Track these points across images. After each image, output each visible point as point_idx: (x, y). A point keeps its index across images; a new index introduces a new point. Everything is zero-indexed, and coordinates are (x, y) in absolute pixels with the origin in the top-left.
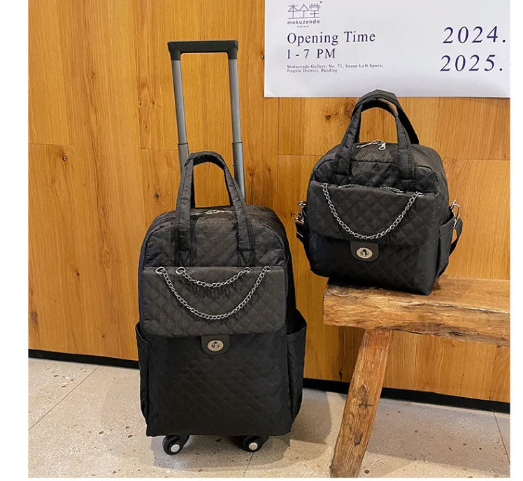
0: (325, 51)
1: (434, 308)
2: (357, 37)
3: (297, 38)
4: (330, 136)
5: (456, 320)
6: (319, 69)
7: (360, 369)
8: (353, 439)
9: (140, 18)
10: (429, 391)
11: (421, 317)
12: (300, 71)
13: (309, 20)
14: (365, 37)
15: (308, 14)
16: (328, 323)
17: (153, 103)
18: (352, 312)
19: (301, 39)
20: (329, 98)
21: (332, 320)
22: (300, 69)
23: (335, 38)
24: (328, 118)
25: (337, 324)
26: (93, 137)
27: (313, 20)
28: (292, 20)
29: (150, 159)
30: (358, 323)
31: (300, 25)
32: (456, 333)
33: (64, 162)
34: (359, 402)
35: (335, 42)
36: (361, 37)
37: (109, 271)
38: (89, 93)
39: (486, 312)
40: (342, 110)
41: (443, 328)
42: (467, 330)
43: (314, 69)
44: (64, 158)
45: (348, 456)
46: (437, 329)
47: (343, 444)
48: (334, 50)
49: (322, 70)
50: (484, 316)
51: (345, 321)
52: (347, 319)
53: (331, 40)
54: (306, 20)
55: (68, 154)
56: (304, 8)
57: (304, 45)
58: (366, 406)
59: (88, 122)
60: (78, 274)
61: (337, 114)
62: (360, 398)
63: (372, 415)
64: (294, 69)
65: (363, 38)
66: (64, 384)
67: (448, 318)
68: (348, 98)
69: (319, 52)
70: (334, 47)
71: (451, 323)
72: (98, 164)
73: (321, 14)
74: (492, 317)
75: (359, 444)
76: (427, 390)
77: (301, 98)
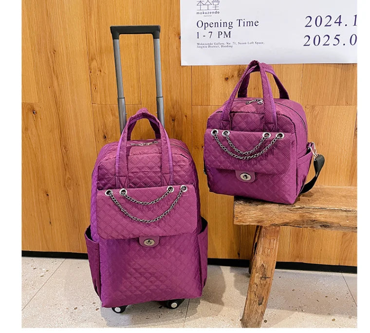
0: (223, 33)
1: (311, 210)
2: (246, 23)
3: (204, 24)
4: (228, 92)
5: (326, 217)
6: (220, 46)
7: (260, 253)
8: (257, 301)
9: (88, 11)
10: (299, 262)
11: (302, 216)
12: (206, 47)
13: (212, 11)
14: (251, 23)
15: (211, 7)
16: (238, 224)
17: (100, 71)
18: (254, 215)
19: (206, 25)
20: (227, 65)
21: (240, 221)
22: (206, 45)
23: (230, 24)
24: (227, 79)
25: (244, 224)
26: (55, 97)
27: (215, 11)
28: (200, 12)
29: (99, 111)
30: (258, 222)
31: (205, 15)
32: (325, 225)
33: (34, 115)
34: (261, 276)
35: (230, 27)
36: (249, 23)
37: (71, 192)
38: (51, 65)
39: (346, 211)
40: (236, 73)
41: (316, 223)
42: (333, 223)
43: (216, 45)
44: (34, 112)
45: (254, 313)
46: (312, 223)
47: (250, 305)
48: (230, 32)
49: (222, 46)
50: (344, 214)
51: (249, 222)
52: (250, 220)
53: (228, 25)
54: (209, 11)
55: (37, 109)
56: (208, 3)
57: (209, 29)
58: (265, 278)
59: (51, 86)
60: (47, 195)
61: (233, 76)
62: (261, 273)
63: (270, 284)
64: (201, 45)
65: (250, 23)
66: (42, 274)
67: (320, 216)
68: (240, 65)
69: (220, 33)
70: (230, 30)
71: (322, 219)
72: (60, 116)
73: (220, 8)
74: (349, 214)
75: (261, 304)
76: (297, 261)
77: (207, 66)
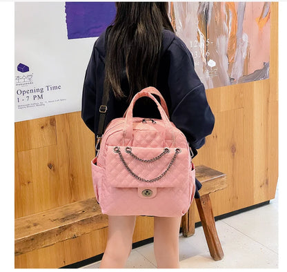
0: (37, 96)
2: (52, 88)
12: (25, 107)
13: (27, 83)
15: (26, 80)
19: (24, 92)
24: (42, 127)
27: (30, 82)
28: (18, 84)
31: (23, 85)
35: (42, 91)
43: (33, 105)
48: (42, 95)
49: (37, 105)
56: (24, 78)
61: (47, 125)
64: (22, 107)
65: (55, 88)
68: (51, 116)
69: (35, 97)
73: (33, 79)
77: (27, 121)
